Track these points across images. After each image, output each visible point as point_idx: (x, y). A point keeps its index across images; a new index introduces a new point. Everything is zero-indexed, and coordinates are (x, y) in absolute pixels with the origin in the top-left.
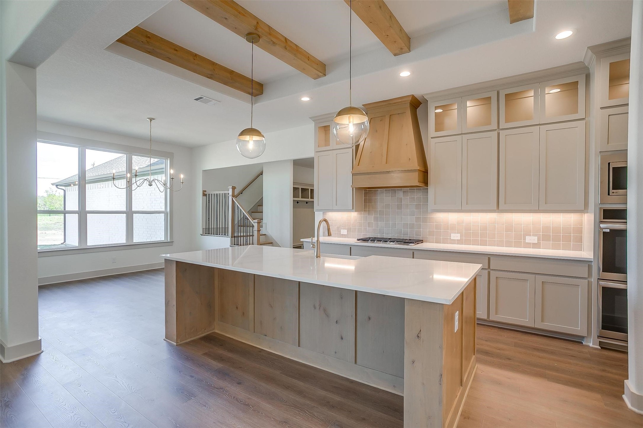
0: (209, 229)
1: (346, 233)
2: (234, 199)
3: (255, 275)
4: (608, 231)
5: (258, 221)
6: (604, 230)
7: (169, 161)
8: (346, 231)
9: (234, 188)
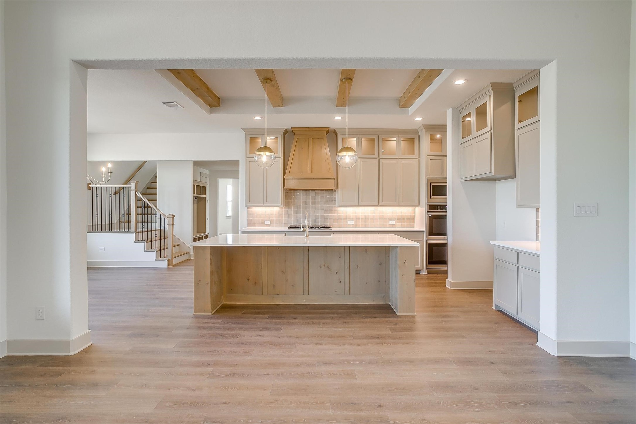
1: (269, 224)
4: (430, 216)
6: (429, 216)
8: (269, 222)
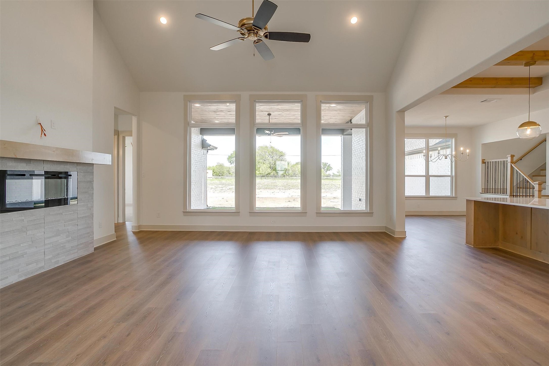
0: (488, 189)
2: (513, 165)
3: (532, 208)
5: (539, 183)
7: (454, 140)
9: (512, 156)
